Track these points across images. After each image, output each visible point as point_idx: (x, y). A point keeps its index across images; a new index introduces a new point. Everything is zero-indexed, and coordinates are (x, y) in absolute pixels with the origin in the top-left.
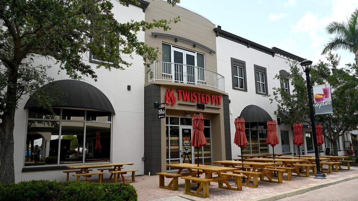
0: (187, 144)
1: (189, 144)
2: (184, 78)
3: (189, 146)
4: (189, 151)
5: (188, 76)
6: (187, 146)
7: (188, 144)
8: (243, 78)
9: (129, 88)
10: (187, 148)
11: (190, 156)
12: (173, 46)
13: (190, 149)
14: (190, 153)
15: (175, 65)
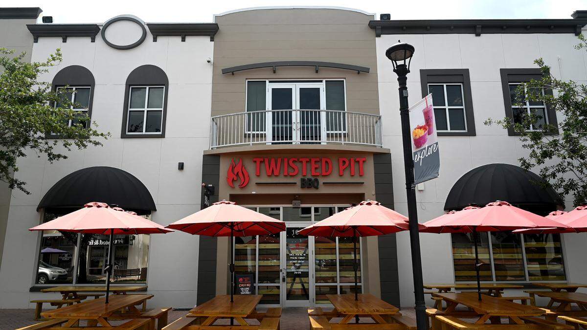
0: (297, 256)
1: (303, 256)
2: (294, 133)
3: (303, 260)
4: (302, 270)
5: (303, 128)
6: (298, 260)
7: (301, 256)
8: (463, 107)
9: (181, 167)
10: (298, 265)
11: (304, 279)
12: (270, 82)
13: (306, 267)
14: (306, 274)
15: (273, 113)
